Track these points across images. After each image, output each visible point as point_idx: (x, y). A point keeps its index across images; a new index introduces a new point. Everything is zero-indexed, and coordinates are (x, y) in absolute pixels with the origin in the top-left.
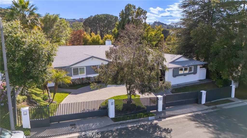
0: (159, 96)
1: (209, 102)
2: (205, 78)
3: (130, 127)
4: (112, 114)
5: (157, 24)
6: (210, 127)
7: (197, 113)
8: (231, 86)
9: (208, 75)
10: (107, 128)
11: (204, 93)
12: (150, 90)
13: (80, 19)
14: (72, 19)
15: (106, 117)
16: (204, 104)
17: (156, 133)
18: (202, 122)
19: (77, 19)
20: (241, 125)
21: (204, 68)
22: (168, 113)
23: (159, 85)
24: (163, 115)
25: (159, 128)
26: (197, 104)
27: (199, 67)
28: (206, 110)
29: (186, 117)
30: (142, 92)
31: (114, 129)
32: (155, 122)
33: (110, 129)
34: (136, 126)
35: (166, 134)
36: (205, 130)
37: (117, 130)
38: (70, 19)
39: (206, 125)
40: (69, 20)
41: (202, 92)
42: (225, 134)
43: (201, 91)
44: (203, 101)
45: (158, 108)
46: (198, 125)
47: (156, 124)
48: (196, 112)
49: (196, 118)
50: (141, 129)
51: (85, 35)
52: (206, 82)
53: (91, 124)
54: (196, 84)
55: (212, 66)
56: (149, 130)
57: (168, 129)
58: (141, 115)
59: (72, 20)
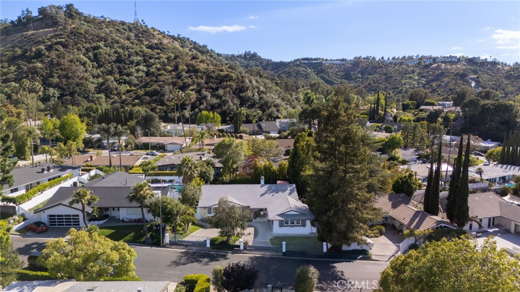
3: (211, 253)
10: (201, 251)
13: (355, 58)
25: (225, 257)
27: (308, 221)
28: (278, 256)
32: (229, 254)
37: (203, 253)
38: (336, 60)
44: (284, 250)
45: (240, 247)
48: (267, 255)
54: (301, 236)
56: (218, 256)
58: (225, 249)
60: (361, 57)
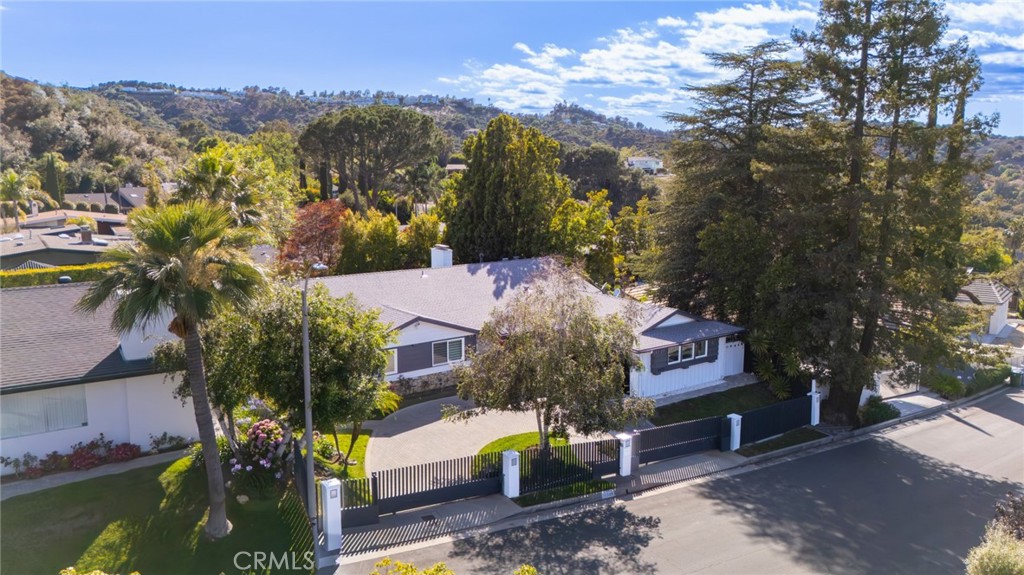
0: (623, 437)
1: (750, 444)
2: (742, 371)
3: (563, 518)
4: (512, 487)
5: (568, 116)
6: (748, 511)
7: (718, 476)
8: (809, 394)
9: (750, 363)
10: (511, 522)
11: (736, 419)
12: (605, 425)
13: (246, 89)
14: (213, 91)
15: (498, 496)
16: (737, 451)
17: (625, 529)
18: (729, 499)
19: (232, 90)
20: (820, 502)
21: (737, 343)
22: (646, 479)
23: (623, 409)
24: (633, 484)
25: (631, 517)
26: (717, 452)
27: (722, 341)
28: (742, 466)
29: (692, 489)
30: (587, 430)
31: (527, 522)
32: (618, 503)
33: (518, 523)
34: (576, 515)
35: (647, 529)
36: (738, 518)
37: (534, 525)
38: (204, 91)
39: (738, 506)
40: (196, 94)
41: (730, 419)
42: (781, 524)
43: (729, 416)
44: (736, 444)
45: (619, 468)
46: (720, 508)
47: (621, 509)
48: (716, 472)
49: (716, 490)
50: (589, 521)
51: (348, 218)
52: (742, 385)
53: (469, 516)
54: (717, 391)
55: (759, 340)
56: (609, 523)
57: (651, 518)
58: (582, 487)
59: (212, 94)
60: (256, 88)
